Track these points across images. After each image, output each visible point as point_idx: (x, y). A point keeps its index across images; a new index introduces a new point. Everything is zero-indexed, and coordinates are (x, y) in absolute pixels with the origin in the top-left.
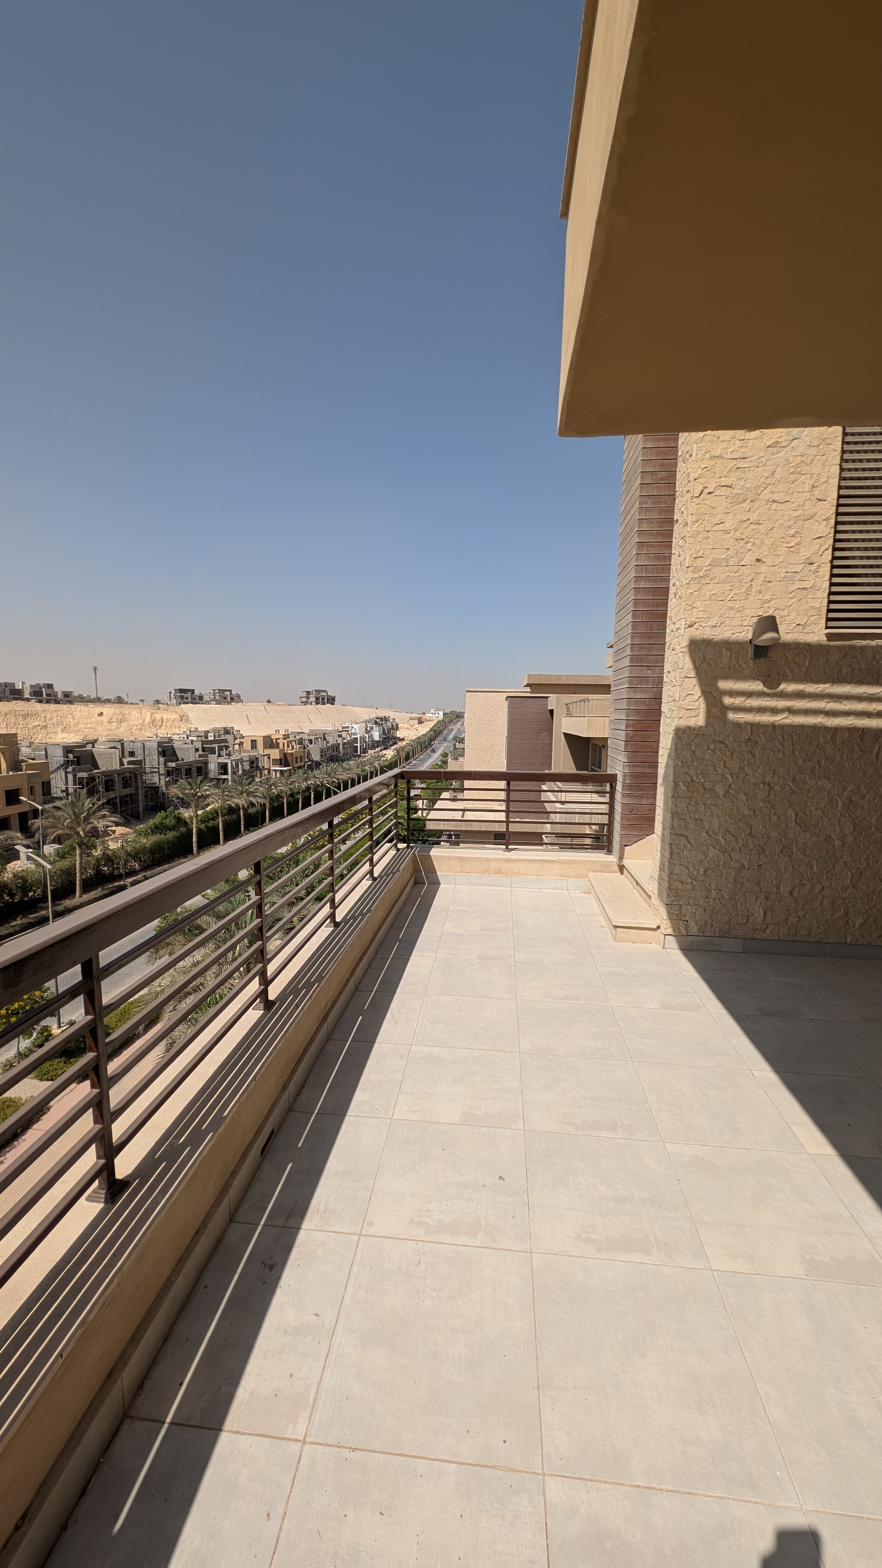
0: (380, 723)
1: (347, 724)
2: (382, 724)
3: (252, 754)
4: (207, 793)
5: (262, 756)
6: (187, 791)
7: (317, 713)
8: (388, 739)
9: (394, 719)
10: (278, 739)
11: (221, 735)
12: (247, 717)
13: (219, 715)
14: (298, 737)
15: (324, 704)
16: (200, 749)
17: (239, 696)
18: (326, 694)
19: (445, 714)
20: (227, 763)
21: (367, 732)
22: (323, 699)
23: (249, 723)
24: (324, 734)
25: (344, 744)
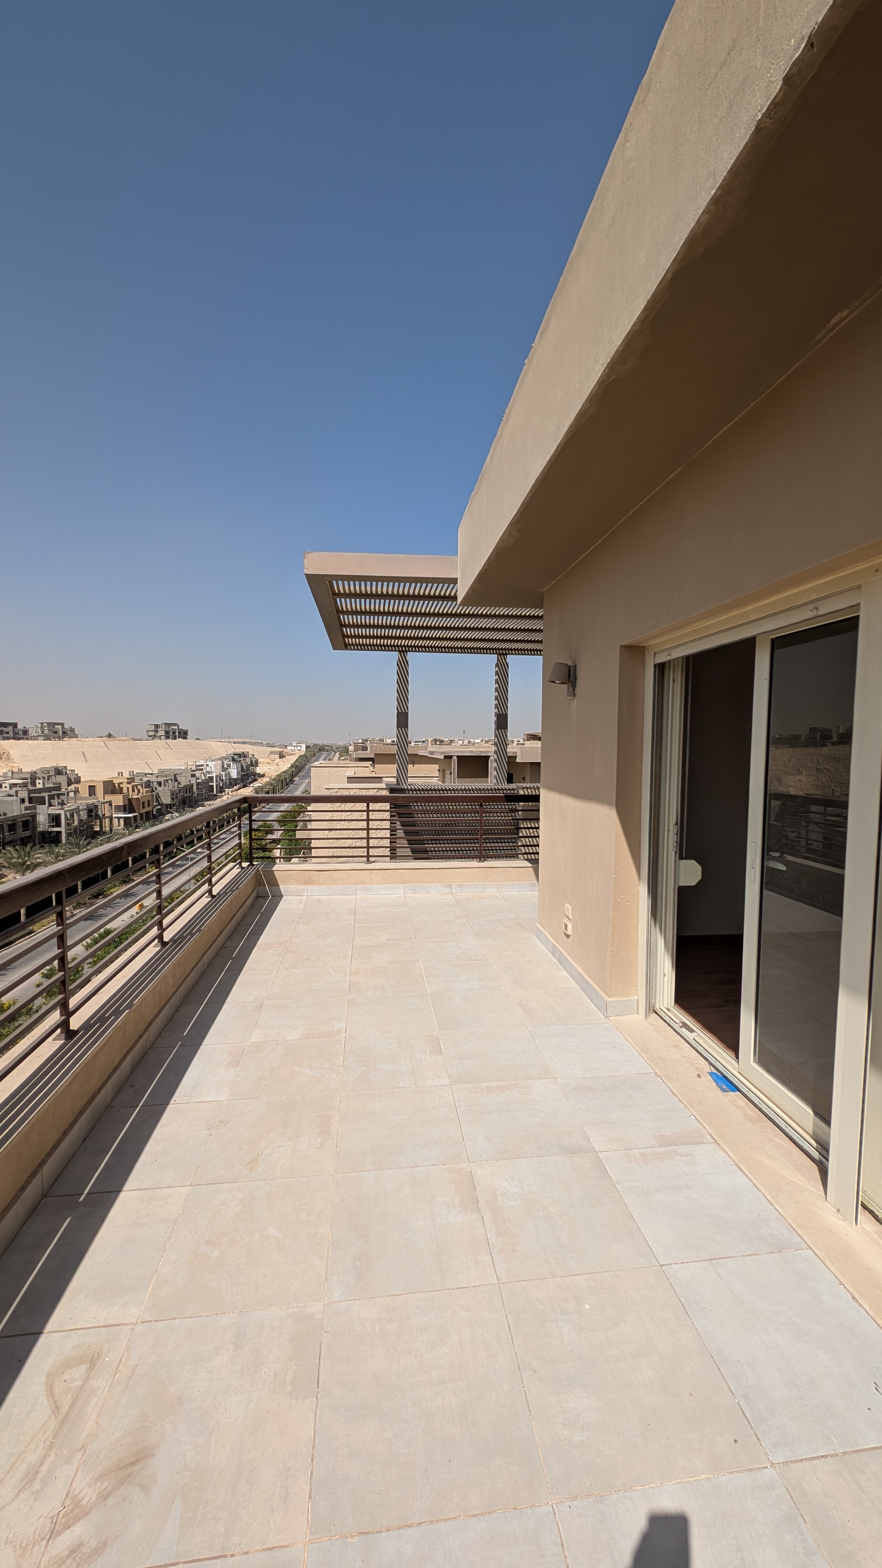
0: (238, 759)
1: (202, 762)
2: (240, 761)
3: (90, 802)
4: (38, 860)
5: (102, 803)
6: (14, 860)
7: (167, 748)
8: (248, 776)
9: (253, 755)
10: (122, 783)
11: (51, 776)
12: (83, 753)
13: (48, 752)
14: (145, 779)
15: (175, 739)
16: (27, 800)
17: (72, 730)
18: (176, 727)
19: (307, 747)
20: (60, 814)
21: (224, 769)
22: (174, 733)
23: (86, 761)
24: (175, 775)
25: (198, 784)
